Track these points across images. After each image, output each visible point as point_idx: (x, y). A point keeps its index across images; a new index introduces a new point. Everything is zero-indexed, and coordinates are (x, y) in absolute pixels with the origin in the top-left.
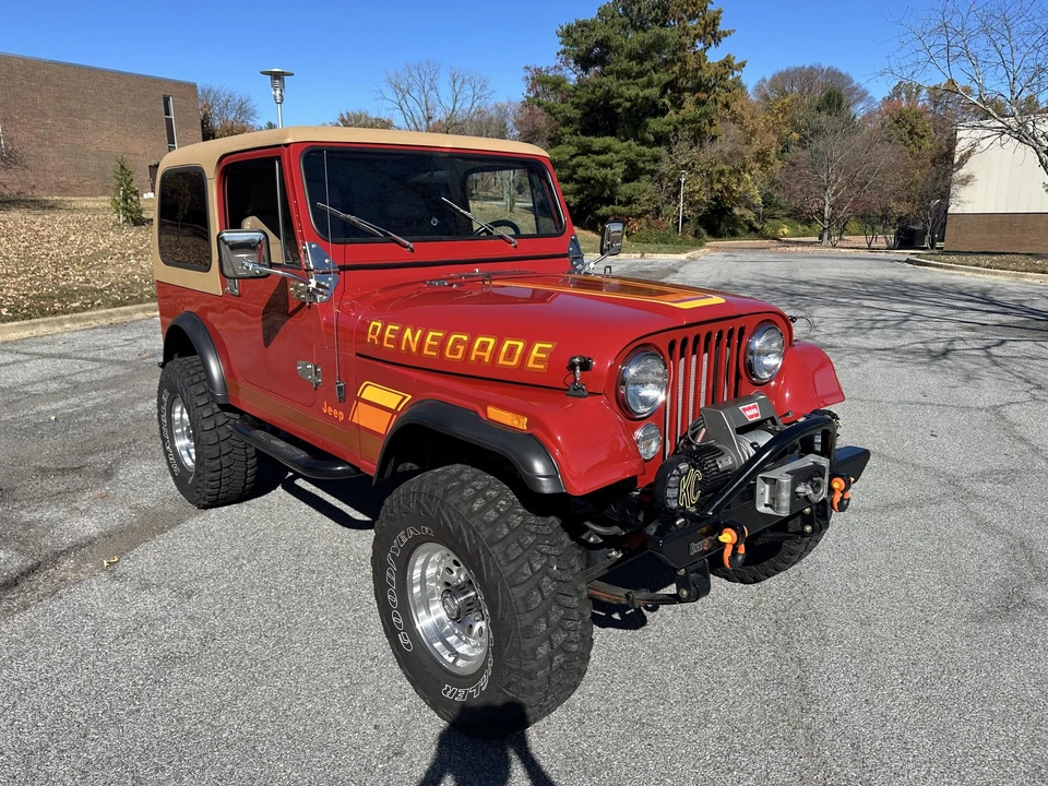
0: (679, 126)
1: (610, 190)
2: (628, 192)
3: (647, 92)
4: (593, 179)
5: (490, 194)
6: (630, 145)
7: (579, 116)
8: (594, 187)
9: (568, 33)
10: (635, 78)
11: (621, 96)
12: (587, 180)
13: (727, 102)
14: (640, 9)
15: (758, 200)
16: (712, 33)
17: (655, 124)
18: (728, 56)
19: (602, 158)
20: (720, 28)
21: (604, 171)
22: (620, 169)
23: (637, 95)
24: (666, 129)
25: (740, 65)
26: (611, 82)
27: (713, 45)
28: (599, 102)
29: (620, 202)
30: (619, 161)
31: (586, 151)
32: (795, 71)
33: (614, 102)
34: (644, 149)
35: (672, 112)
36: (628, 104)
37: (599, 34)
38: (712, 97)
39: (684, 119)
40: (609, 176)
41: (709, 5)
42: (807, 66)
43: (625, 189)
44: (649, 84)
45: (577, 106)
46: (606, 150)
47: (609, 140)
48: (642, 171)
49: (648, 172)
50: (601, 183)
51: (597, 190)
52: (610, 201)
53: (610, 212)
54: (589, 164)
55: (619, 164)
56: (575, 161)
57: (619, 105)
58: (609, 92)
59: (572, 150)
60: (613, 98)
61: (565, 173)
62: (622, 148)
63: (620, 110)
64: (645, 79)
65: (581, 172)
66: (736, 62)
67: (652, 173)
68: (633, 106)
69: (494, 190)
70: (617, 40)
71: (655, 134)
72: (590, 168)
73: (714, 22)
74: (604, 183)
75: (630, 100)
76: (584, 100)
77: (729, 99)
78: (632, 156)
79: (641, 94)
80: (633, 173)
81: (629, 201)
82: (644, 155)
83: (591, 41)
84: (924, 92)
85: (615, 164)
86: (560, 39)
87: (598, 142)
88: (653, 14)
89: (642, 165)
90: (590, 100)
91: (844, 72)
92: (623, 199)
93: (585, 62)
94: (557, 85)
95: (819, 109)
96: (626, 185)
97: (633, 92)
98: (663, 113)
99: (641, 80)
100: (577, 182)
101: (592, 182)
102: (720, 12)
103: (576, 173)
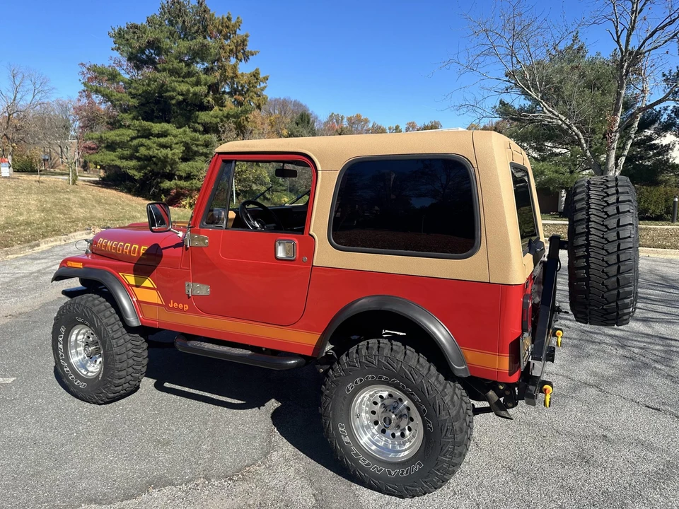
0: (225, 119)
1: (171, 167)
2: (187, 169)
3: (197, 89)
4: (154, 157)
5: (57, 170)
6: (185, 131)
7: (136, 104)
8: (155, 164)
9: (120, 35)
10: (184, 77)
11: (174, 90)
12: (149, 159)
13: (260, 105)
14: (184, 22)
15: (268, 180)
16: (241, 50)
17: (204, 116)
18: (257, 69)
19: (162, 140)
20: (248, 49)
21: (164, 151)
22: (179, 150)
23: (188, 90)
24: (214, 120)
25: (264, 78)
26: (164, 77)
27: (243, 61)
28: (155, 93)
29: (180, 178)
30: (177, 143)
31: (147, 134)
32: (275, 101)
33: (168, 94)
34: (197, 135)
35: (216, 108)
36: (181, 98)
37: (150, 36)
38: (248, 99)
39: (228, 114)
40: (170, 156)
41: (238, 30)
42: (282, 98)
43: (184, 167)
44: (198, 83)
45: (133, 96)
46: (164, 134)
47: (166, 126)
48: (197, 154)
49: (202, 154)
50: (162, 161)
51: (159, 166)
52: (170, 177)
53: (173, 186)
54: (151, 145)
55: (177, 146)
56: (135, 142)
57: (172, 98)
58: (163, 85)
59: (133, 133)
60: (167, 91)
61: (127, 152)
62: (177, 134)
63: (174, 102)
64: (194, 79)
65: (143, 151)
66: (261, 76)
67: (206, 155)
68: (184, 100)
69: (61, 167)
70: (166, 43)
71: (204, 125)
72: (151, 148)
73: (243, 43)
74: (164, 161)
75: (182, 95)
76: (140, 92)
77: (260, 102)
78: (187, 139)
79: (192, 90)
80: (188, 156)
81: (189, 177)
82: (198, 140)
83: (144, 41)
84: (345, 120)
85: (173, 146)
86: (113, 39)
87: (157, 127)
88: (196, 28)
89: (196, 149)
90: (145, 92)
91: (304, 103)
92: (184, 174)
93: (138, 60)
94: (113, 77)
95: (297, 124)
96: (184, 164)
97: (183, 87)
98: (209, 108)
99: (191, 79)
100: (139, 159)
101: (154, 159)
102: (247, 36)
103: (137, 152)
